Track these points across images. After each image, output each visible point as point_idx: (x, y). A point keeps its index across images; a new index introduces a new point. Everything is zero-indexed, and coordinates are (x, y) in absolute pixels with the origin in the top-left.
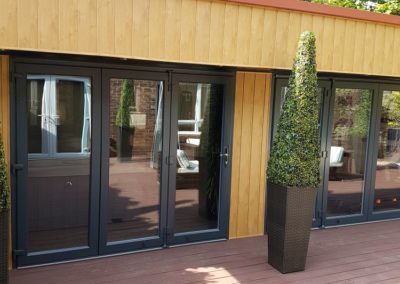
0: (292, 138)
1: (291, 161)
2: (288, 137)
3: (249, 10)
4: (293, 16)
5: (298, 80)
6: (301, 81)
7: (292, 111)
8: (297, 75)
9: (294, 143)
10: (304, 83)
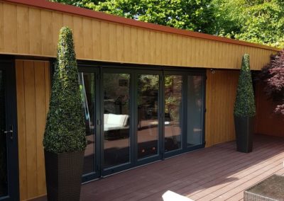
0: (60, 113)
1: (60, 132)
2: (57, 112)
3: (26, 10)
4: (54, 15)
5: (61, 65)
6: (63, 67)
7: (58, 91)
8: (60, 62)
9: (61, 117)
10: (65, 68)
